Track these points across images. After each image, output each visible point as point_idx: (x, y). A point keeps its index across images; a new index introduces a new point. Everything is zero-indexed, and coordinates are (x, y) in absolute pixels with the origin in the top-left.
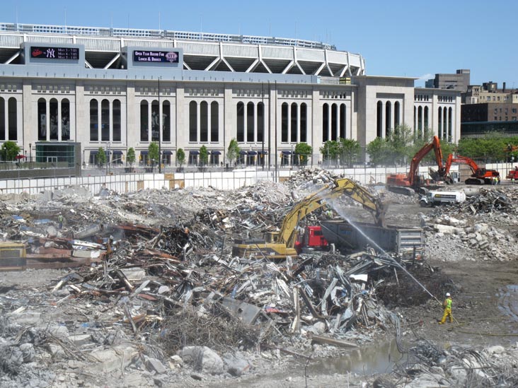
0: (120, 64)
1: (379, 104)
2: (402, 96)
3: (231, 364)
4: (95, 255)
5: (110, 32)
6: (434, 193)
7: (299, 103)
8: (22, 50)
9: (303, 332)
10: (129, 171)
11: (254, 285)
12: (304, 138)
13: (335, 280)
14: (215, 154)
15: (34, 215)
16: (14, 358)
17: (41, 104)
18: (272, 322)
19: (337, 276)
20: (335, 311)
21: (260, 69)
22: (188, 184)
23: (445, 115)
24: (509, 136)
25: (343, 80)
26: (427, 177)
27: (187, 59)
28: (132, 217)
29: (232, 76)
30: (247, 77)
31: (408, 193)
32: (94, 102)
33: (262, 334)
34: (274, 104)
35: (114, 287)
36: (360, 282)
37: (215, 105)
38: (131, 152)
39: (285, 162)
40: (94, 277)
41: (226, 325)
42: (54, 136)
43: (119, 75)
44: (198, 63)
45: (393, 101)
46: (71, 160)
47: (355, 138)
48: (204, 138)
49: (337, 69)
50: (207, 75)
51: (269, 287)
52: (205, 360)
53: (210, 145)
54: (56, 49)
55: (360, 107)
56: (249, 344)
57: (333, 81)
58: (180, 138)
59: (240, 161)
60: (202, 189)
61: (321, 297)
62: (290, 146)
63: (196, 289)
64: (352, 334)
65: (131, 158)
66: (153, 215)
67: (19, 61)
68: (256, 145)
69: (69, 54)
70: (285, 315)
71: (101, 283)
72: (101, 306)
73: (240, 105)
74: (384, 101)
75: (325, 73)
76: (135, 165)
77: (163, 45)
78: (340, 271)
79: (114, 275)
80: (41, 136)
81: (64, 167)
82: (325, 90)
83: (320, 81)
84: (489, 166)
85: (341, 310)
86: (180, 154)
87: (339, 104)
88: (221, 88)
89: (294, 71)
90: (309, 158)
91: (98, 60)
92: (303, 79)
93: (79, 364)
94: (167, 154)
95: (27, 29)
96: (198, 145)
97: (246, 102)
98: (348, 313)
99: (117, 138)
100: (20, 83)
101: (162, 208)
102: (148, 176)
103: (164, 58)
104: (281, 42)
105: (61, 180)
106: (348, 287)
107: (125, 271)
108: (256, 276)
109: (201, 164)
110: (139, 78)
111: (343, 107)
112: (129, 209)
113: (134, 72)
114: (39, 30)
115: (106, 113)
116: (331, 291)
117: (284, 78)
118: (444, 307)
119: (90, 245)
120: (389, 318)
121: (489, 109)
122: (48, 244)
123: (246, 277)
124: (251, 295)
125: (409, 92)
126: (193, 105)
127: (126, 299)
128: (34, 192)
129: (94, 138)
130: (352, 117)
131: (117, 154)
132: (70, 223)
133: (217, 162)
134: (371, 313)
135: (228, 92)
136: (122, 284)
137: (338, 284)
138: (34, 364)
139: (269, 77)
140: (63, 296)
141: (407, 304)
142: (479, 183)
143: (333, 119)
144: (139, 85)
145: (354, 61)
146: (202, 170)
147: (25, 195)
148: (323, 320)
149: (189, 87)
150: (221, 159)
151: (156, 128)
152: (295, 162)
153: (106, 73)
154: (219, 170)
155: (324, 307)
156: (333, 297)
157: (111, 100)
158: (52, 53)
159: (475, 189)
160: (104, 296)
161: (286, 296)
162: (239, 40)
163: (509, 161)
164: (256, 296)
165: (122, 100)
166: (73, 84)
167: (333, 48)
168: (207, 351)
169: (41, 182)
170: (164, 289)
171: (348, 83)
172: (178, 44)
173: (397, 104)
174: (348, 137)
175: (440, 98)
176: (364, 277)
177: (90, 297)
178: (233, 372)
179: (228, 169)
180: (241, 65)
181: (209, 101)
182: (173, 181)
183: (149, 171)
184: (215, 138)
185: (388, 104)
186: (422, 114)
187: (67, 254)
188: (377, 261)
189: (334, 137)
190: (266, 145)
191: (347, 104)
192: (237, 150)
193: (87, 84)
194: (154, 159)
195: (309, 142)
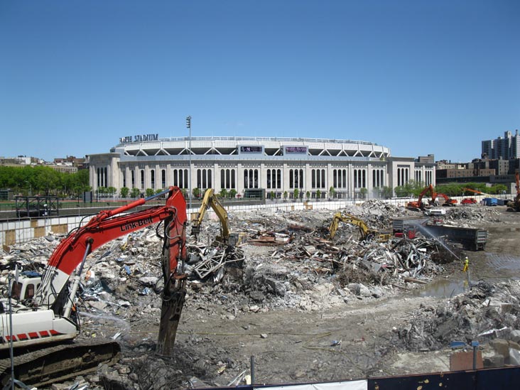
0: (280, 154)
1: (399, 170)
2: (409, 166)
3: (374, 292)
4: (286, 240)
5: (275, 140)
6: (431, 210)
7: (362, 170)
8: (237, 148)
9: (400, 276)
10: (285, 202)
11: (375, 253)
12: (364, 186)
13: (412, 251)
14: (324, 194)
15: (251, 222)
16: (282, 289)
17: (246, 172)
18: (386, 272)
19: (413, 249)
20: (413, 266)
21: (343, 154)
22: (314, 207)
23: (429, 174)
24: (459, 184)
25: (381, 159)
26: (427, 203)
27: (310, 151)
28: (294, 223)
29: (331, 158)
30: (338, 158)
31: (418, 211)
32: (269, 171)
33: (382, 278)
34: (350, 170)
35: (301, 255)
36: (423, 252)
37: (323, 171)
38: (286, 193)
39: (355, 197)
40: (291, 250)
41: (366, 273)
42: (251, 186)
43: (280, 158)
44: (315, 152)
45: (405, 169)
46: (261, 197)
47: (388, 185)
48: (318, 186)
49: (378, 154)
50: (319, 158)
51: (382, 254)
52: (361, 290)
53: (321, 189)
54: (251, 147)
55: (390, 171)
56: (377, 282)
57: (376, 159)
58: (308, 186)
59: (335, 196)
60: (321, 209)
61: (406, 259)
62: (358, 189)
63: (349, 256)
64: (423, 277)
65: (285, 196)
66: (302, 221)
67: (236, 153)
68: (342, 189)
69: (258, 149)
70: (391, 268)
71: (294, 253)
72: (296, 264)
73: (335, 171)
74: (401, 168)
75: (373, 156)
76: (288, 199)
77: (300, 144)
78: (414, 247)
79: (301, 249)
80: (246, 187)
81: (258, 200)
82: (374, 164)
83: (371, 159)
84: (452, 198)
85: (416, 265)
86: (308, 193)
87: (380, 170)
88: (326, 163)
89: (359, 155)
90: (366, 195)
91: (270, 152)
92: (363, 159)
93: (311, 292)
94: (302, 194)
95: (239, 139)
96: (316, 189)
97: (337, 170)
98: (420, 267)
99: (279, 187)
100: (236, 163)
101: (306, 218)
102: (295, 204)
103: (301, 150)
104: (352, 142)
105: (259, 206)
106: (418, 255)
107: (306, 247)
108: (375, 250)
109: (317, 198)
110: (289, 160)
111: (382, 171)
112: (292, 219)
113: (286, 157)
114: (244, 139)
115: (274, 175)
116: (411, 256)
117: (354, 158)
118: (465, 264)
119: (283, 235)
120: (438, 269)
121: (448, 172)
122: (264, 235)
123: (371, 250)
124: (374, 259)
125: (412, 164)
126: (313, 171)
127: (308, 260)
128: (247, 211)
129: (269, 187)
130: (386, 176)
131: (279, 194)
132: (268, 225)
133: (324, 197)
134: (430, 267)
135: (329, 165)
136: (305, 253)
137: (414, 253)
138: (290, 292)
139: (348, 158)
140: (278, 259)
141: (444, 262)
142: (449, 206)
143: (377, 177)
144: (289, 163)
145: (386, 150)
146: (317, 201)
147: (245, 212)
148: (408, 270)
149: (311, 163)
150: (326, 195)
151: (296, 182)
152: (360, 197)
153: (274, 158)
154: (326, 201)
155: (407, 265)
156: (412, 260)
157: (276, 170)
158: (249, 149)
159: (448, 208)
160: (297, 259)
161: (390, 259)
162: (333, 141)
163: (461, 195)
164: (376, 259)
165: (281, 170)
166: (260, 163)
167: (376, 145)
168: (361, 285)
169: (250, 207)
170: (325, 256)
171: (384, 160)
172: (306, 144)
173: (407, 170)
174: (384, 185)
175: (426, 167)
176: (425, 250)
177: (290, 259)
178: (375, 296)
179: (330, 200)
180: (334, 153)
181: (321, 170)
182: (307, 206)
183: (294, 202)
184: (323, 186)
185: (403, 170)
186: (418, 174)
187: (272, 239)
188: (428, 242)
189: (378, 185)
190: (347, 189)
191: (384, 170)
192: (334, 191)
193: (266, 163)
194: (296, 196)
195: (366, 187)
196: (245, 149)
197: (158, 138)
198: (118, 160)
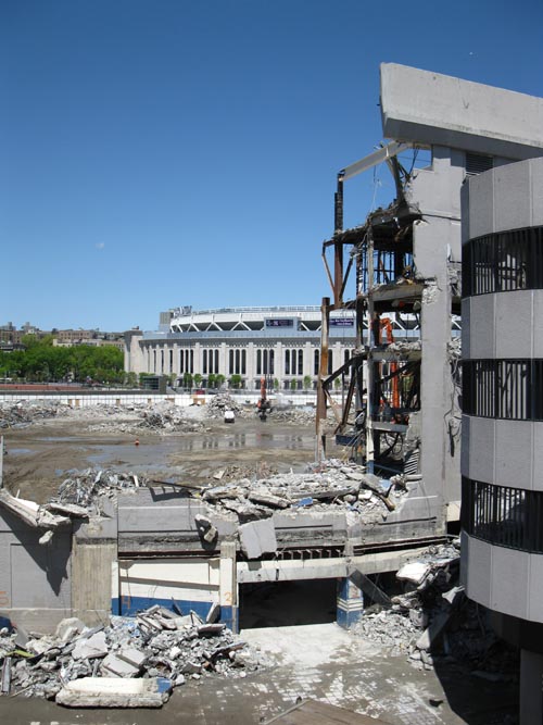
17: (259, 353)
54: (278, 321)
67: (258, 328)
69: (288, 323)
95: (283, 309)
115: (294, 358)
126: (347, 352)
158: (276, 323)
165: (304, 350)
166: (276, 341)
196: (271, 323)
197: (192, 310)
198: (141, 338)
